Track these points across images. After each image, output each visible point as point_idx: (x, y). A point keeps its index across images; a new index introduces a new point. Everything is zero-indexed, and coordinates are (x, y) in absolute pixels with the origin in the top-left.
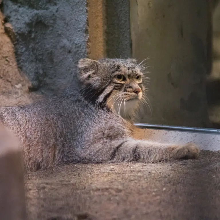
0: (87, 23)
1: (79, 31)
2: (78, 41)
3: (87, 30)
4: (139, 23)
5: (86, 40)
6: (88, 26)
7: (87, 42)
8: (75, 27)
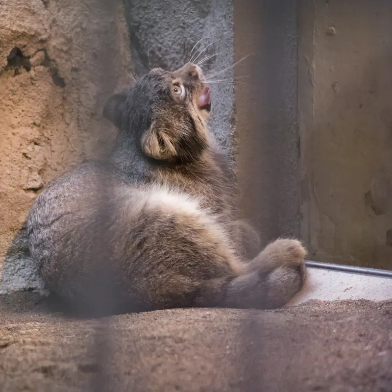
0: (233, 108)
1: (225, 121)
2: (222, 135)
3: (234, 119)
4: (314, 113)
5: (232, 134)
6: (236, 113)
7: (233, 136)
8: (221, 114)
